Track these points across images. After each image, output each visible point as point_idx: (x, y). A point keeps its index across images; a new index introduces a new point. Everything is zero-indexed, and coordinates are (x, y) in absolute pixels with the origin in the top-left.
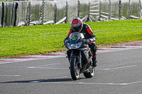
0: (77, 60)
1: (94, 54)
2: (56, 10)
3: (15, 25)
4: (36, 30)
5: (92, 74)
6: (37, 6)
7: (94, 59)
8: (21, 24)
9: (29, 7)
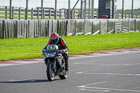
0: (52, 66)
1: (66, 62)
2: (93, 25)
3: (66, 35)
4: (80, 39)
5: (66, 76)
6: (80, 23)
7: (66, 65)
8: (70, 34)
9: (75, 23)
